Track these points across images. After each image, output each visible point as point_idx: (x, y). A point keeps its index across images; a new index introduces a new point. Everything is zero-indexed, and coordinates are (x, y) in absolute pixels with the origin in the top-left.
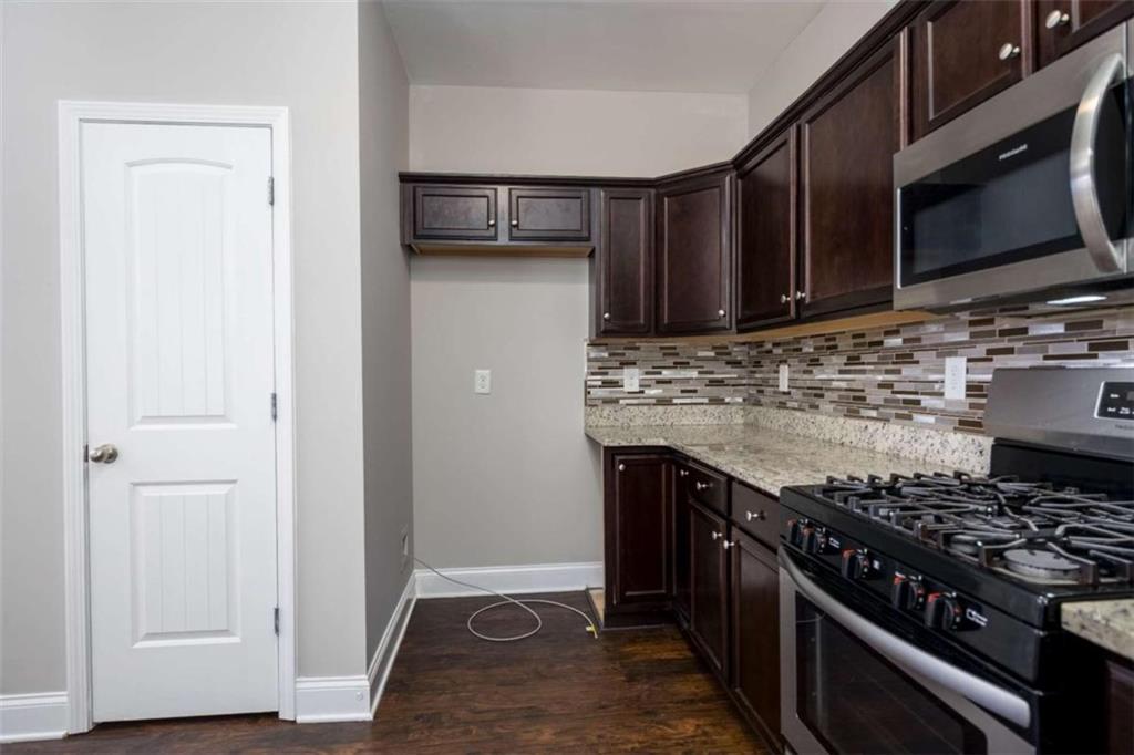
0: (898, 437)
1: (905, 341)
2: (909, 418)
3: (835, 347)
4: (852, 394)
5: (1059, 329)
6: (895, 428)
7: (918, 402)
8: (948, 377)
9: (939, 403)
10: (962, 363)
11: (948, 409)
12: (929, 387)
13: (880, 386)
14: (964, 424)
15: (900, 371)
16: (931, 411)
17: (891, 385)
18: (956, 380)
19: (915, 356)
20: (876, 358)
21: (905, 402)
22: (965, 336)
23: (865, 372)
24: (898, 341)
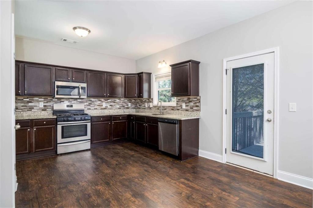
2: (31, 110)
5: (57, 100)
6: (30, 112)
7: (33, 108)
9: (38, 108)
10: (43, 103)
11: (40, 108)
12: (36, 106)
13: (22, 106)
14: (43, 110)
15: (28, 104)
16: (36, 109)
17: (26, 106)
18: (41, 105)
19: (32, 102)
20: (21, 102)
21: (30, 108)
22: (43, 100)
23: (18, 104)
24: (28, 100)
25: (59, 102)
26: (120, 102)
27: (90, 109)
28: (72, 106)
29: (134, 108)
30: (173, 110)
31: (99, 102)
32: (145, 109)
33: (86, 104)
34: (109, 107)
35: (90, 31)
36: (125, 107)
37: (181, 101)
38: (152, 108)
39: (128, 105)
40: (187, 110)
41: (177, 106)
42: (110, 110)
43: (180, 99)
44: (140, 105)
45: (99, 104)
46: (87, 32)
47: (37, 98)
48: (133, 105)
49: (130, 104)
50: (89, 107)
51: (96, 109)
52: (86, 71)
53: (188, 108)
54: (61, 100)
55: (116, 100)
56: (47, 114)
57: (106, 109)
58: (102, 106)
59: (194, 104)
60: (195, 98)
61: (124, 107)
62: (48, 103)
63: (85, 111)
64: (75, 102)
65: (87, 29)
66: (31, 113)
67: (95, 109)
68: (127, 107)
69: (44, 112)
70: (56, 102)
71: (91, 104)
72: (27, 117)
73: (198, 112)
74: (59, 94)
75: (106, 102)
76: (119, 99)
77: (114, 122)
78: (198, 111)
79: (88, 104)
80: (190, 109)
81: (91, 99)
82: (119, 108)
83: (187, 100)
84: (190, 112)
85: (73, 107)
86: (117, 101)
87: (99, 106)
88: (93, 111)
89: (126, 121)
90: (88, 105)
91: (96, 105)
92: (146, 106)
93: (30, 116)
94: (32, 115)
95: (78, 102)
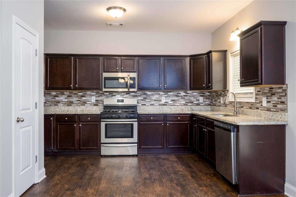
0: (83, 108)
1: (83, 94)
2: (84, 105)
3: (64, 94)
4: (69, 102)
7: (86, 103)
8: (92, 99)
9: (90, 103)
10: (95, 97)
11: (92, 103)
12: (88, 100)
13: (77, 101)
14: (95, 105)
15: (82, 98)
16: (89, 104)
17: (80, 100)
18: (93, 99)
19: (85, 96)
20: (76, 96)
21: (83, 103)
22: (95, 94)
23: (73, 98)
24: (81, 94)
25: (111, 96)
26: (187, 96)
27: (145, 105)
28: (122, 101)
29: (209, 105)
30: (251, 108)
31: (157, 96)
32: (220, 106)
33: (140, 98)
34: (170, 102)
35: (124, 10)
36: (194, 102)
37: (261, 93)
38: (227, 104)
39: (199, 100)
40: (269, 110)
41: (257, 102)
42: (172, 107)
43: (260, 90)
44: (215, 101)
45: (156, 98)
46: (122, 12)
47: (89, 91)
48: (207, 100)
49: (201, 99)
50: (144, 103)
51: (153, 105)
52: (137, 58)
53: (271, 105)
54: (112, 94)
55: (180, 92)
56: (98, 109)
57: (166, 105)
58: (161, 101)
59: (278, 98)
60: (279, 88)
61: (192, 102)
62: (100, 97)
63: (137, 106)
64: (127, 96)
65: (121, 8)
66: (84, 108)
67: (151, 105)
68: (196, 102)
69: (95, 106)
70: (107, 96)
71: (147, 98)
72: (80, 112)
73: (283, 113)
74: (106, 87)
75: (166, 95)
76: (184, 92)
77: (169, 124)
78: (284, 111)
79: (143, 98)
80: (272, 107)
81: (146, 92)
82: (185, 105)
83: (269, 91)
84: (272, 112)
85: (124, 102)
86: (182, 94)
87: (157, 102)
88: (148, 107)
89: (188, 123)
90: (142, 100)
91: (152, 99)
92: (222, 102)
93: (83, 111)
94: (85, 110)
95: (132, 95)
